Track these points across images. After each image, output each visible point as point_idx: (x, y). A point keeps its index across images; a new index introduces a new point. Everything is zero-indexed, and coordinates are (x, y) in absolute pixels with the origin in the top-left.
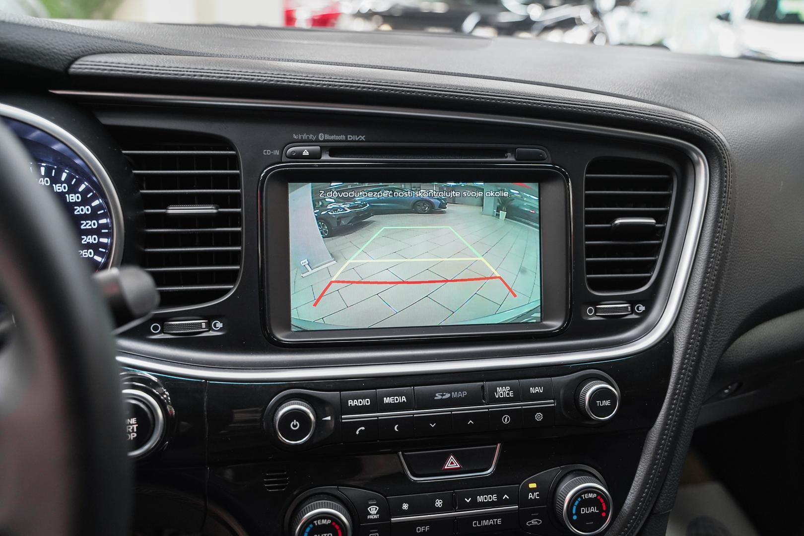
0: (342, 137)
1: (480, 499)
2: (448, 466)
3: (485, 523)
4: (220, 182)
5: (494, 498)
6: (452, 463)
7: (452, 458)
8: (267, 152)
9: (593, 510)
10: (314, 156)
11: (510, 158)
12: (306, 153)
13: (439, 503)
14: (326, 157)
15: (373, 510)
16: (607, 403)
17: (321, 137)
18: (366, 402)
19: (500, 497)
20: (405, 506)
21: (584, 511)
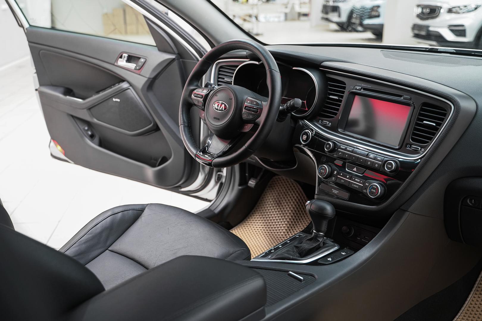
0: (366, 86)
1: (356, 180)
2: (354, 170)
3: (355, 186)
4: (340, 92)
5: (359, 181)
6: (355, 169)
7: (355, 168)
8: (351, 87)
9: (374, 191)
10: (359, 90)
11: (402, 98)
12: (358, 88)
13: (348, 177)
14: (362, 90)
15: (335, 172)
16: (390, 166)
17: (362, 85)
18: (344, 148)
19: (360, 181)
20: (341, 174)
21: (372, 190)
